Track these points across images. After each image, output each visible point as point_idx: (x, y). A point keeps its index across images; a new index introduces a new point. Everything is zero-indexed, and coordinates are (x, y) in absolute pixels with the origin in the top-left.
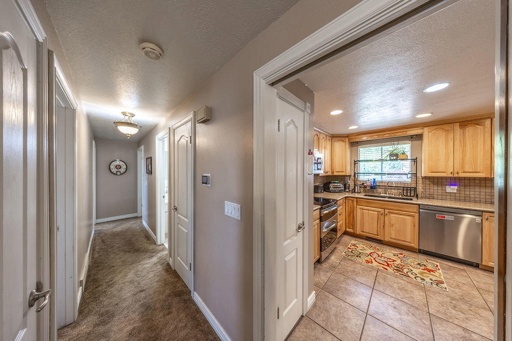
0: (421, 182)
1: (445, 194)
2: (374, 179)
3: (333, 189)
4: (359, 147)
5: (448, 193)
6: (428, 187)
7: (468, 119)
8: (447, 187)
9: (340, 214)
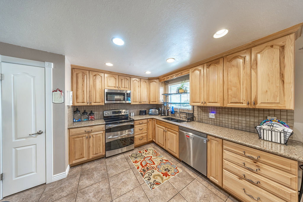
0: (196, 110)
1: (208, 119)
2: (173, 107)
3: (150, 113)
4: (169, 85)
5: (210, 118)
6: (200, 114)
7: (211, 60)
8: (209, 113)
9: (140, 129)
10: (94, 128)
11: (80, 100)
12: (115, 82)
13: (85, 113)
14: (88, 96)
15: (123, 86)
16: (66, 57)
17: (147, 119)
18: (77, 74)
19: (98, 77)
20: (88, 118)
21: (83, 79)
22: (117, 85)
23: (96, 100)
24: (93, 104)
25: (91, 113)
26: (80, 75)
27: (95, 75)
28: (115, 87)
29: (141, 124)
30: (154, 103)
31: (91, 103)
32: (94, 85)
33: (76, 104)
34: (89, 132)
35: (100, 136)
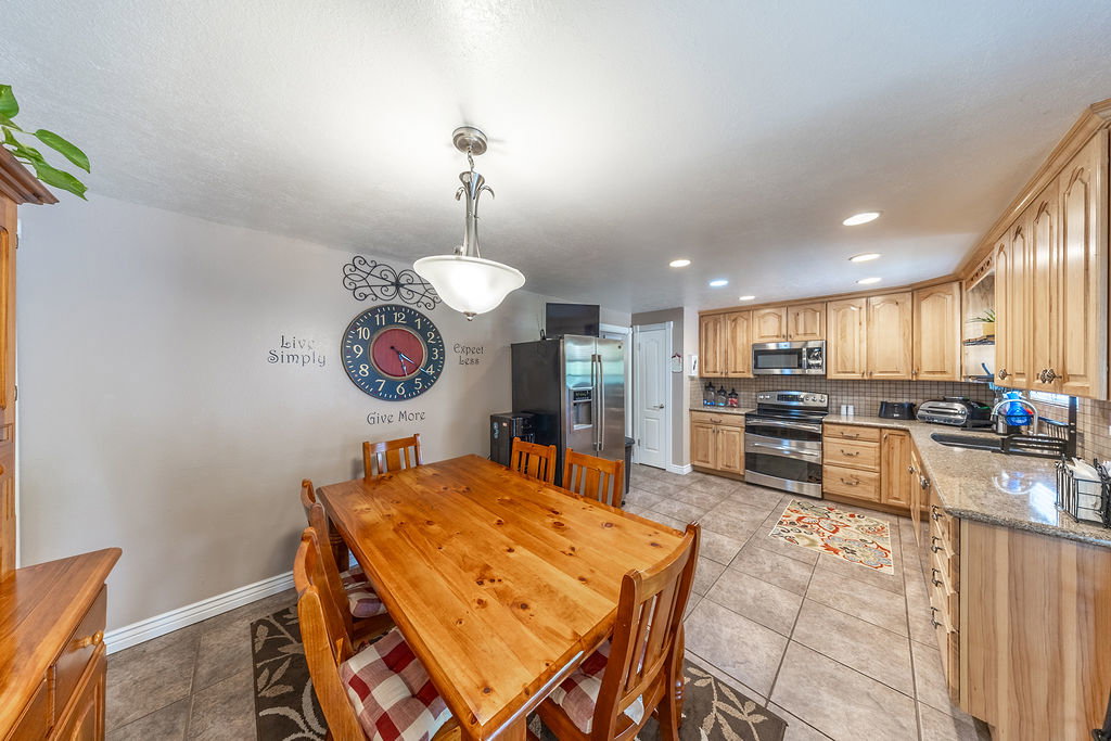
9: (845, 452)
10: (725, 418)
11: (710, 368)
12: (777, 324)
13: (722, 390)
14: (723, 359)
15: (801, 331)
16: (685, 309)
17: (881, 428)
18: (706, 325)
19: (740, 321)
20: (726, 403)
21: (715, 330)
22: (784, 332)
23: (735, 368)
24: (731, 375)
25: (734, 393)
26: (711, 325)
27: (735, 320)
28: (777, 336)
29: (850, 438)
30: (938, 377)
31: (726, 373)
32: (734, 338)
33: (705, 375)
34: (716, 423)
35: (734, 436)
